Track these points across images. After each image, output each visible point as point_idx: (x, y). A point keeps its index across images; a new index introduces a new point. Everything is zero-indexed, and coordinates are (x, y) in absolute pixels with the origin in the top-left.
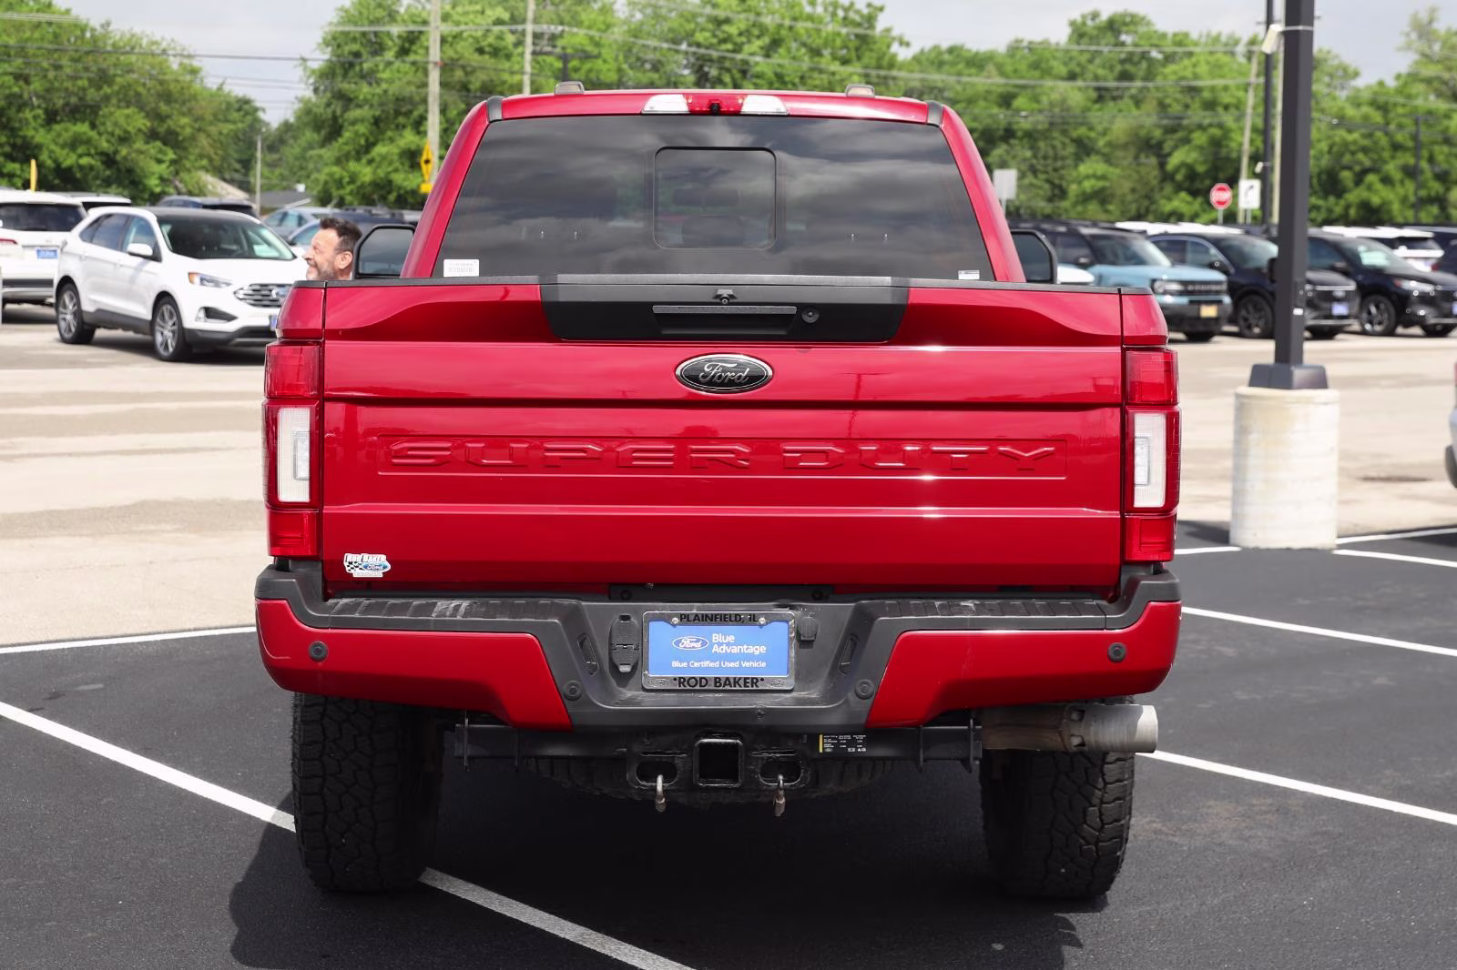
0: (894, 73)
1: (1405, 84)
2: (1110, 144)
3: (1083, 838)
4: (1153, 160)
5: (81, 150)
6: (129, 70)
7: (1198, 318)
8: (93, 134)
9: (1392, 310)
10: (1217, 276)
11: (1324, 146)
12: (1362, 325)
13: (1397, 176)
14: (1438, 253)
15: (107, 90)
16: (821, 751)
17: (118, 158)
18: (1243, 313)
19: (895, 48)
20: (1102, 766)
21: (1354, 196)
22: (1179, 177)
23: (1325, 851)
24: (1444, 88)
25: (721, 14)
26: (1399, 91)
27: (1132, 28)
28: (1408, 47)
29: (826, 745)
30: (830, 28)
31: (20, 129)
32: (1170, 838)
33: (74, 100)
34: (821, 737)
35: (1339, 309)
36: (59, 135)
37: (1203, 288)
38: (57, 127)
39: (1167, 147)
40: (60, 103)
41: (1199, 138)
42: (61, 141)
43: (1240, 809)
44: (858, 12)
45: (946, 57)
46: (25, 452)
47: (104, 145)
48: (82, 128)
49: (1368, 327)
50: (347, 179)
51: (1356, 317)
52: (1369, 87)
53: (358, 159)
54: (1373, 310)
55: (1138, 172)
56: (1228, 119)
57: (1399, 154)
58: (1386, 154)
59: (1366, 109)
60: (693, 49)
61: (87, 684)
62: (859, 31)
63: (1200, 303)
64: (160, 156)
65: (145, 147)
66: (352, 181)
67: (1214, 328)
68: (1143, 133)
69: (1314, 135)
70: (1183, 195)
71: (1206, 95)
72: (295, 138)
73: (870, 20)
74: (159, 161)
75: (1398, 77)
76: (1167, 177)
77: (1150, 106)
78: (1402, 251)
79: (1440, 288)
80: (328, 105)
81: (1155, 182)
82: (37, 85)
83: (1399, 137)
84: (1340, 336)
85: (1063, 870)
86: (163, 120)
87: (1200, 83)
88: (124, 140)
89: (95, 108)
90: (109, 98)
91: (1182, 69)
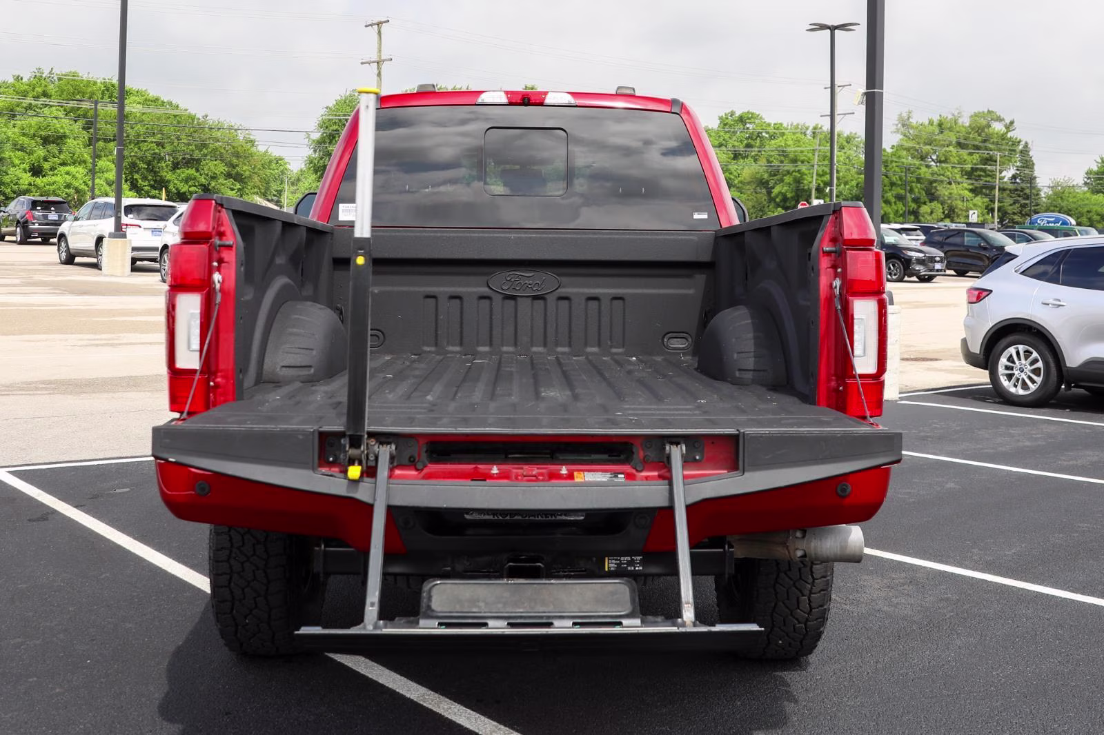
1: (897, 151)
2: (741, 182)
3: (797, 619)
4: (764, 191)
5: (191, 183)
6: (217, 140)
8: (197, 174)
9: (902, 267)
13: (893, 200)
14: (923, 237)
15: (204, 151)
16: (607, 569)
20: (811, 568)
22: (778, 200)
23: (952, 614)
24: (915, 153)
26: (893, 154)
27: (752, 120)
28: (897, 131)
29: (610, 565)
31: (159, 172)
32: (844, 606)
33: (187, 156)
34: (607, 559)
36: (179, 175)
38: (178, 171)
39: (771, 184)
40: (180, 158)
41: (788, 179)
42: (180, 178)
43: (885, 581)
46: (125, 342)
47: (203, 181)
48: (192, 171)
49: (888, 277)
54: (891, 267)
55: (756, 197)
56: (804, 169)
57: (894, 188)
58: (886, 188)
61: (119, 488)
64: (232, 187)
65: (224, 182)
68: (758, 176)
70: (781, 210)
71: (791, 156)
72: (306, 178)
74: (232, 189)
76: (771, 200)
77: (763, 161)
78: (903, 236)
79: (926, 255)
80: (321, 158)
81: (765, 203)
82: (168, 148)
83: (894, 179)
85: (780, 642)
86: (234, 167)
87: (789, 149)
88: (214, 178)
89: (198, 161)
90: (206, 155)
91: (779, 142)
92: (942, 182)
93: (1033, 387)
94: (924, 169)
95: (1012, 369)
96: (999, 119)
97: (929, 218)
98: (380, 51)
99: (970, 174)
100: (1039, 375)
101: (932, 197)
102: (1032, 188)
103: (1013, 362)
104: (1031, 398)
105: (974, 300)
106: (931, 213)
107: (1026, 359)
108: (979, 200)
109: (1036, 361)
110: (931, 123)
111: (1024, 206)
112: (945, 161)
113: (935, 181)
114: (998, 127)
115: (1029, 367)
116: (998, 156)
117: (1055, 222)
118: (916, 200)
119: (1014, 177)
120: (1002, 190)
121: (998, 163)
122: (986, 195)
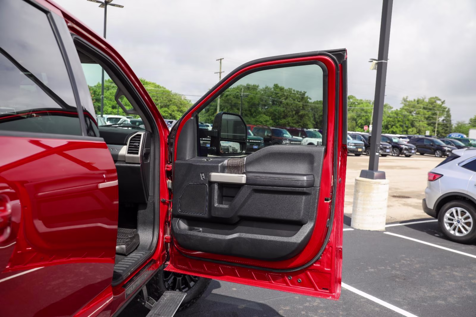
0: (308, 104)
1: (401, 110)
4: (355, 122)
5: (166, 113)
6: (175, 99)
7: (358, 151)
8: (168, 110)
9: (399, 151)
10: (363, 143)
11: (385, 121)
12: (392, 154)
13: (399, 126)
14: (408, 140)
15: (171, 102)
17: (172, 114)
18: (367, 150)
19: (309, 100)
21: (391, 130)
22: (359, 125)
24: (408, 111)
25: (277, 92)
27: (352, 98)
28: (402, 103)
30: (297, 95)
33: (165, 104)
35: (388, 151)
36: (162, 110)
37: (359, 145)
38: (162, 109)
39: (357, 120)
40: (163, 105)
41: (363, 118)
42: (163, 111)
44: (302, 93)
45: (319, 103)
47: (170, 112)
48: (166, 109)
49: (393, 154)
50: (209, 119)
51: (391, 152)
52: (394, 110)
53: (212, 116)
54: (395, 151)
56: (369, 115)
57: (399, 122)
58: (396, 122)
59: (394, 114)
60: (272, 98)
62: (302, 96)
63: (358, 148)
65: (177, 113)
66: (210, 120)
67: (360, 153)
68: (353, 117)
69: (384, 118)
70: (360, 128)
71: (365, 110)
73: (304, 94)
74: (179, 115)
75: (400, 108)
76: (357, 125)
77: (355, 112)
78: (401, 139)
79: (409, 147)
81: (355, 126)
83: (400, 120)
84: (387, 156)
86: (180, 108)
87: (364, 108)
88: (173, 111)
89: (169, 106)
90: (171, 104)
91: (361, 105)
92: (417, 121)
93: (465, 233)
94: (411, 116)
95: (452, 220)
96: (440, 100)
97: (411, 133)
98: (221, 69)
99: (427, 119)
100: (469, 226)
101: (413, 126)
102: (450, 124)
103: (453, 216)
104: (464, 239)
105: (432, 179)
106: (412, 132)
107: (462, 216)
108: (430, 128)
109: (468, 218)
110: (415, 100)
111: (446, 130)
112: (419, 114)
113: (414, 121)
114: (439, 102)
115: (463, 221)
116: (438, 112)
117: (458, 136)
118: (407, 127)
119: (443, 120)
120: (439, 124)
121: (438, 115)
122: (432, 126)
